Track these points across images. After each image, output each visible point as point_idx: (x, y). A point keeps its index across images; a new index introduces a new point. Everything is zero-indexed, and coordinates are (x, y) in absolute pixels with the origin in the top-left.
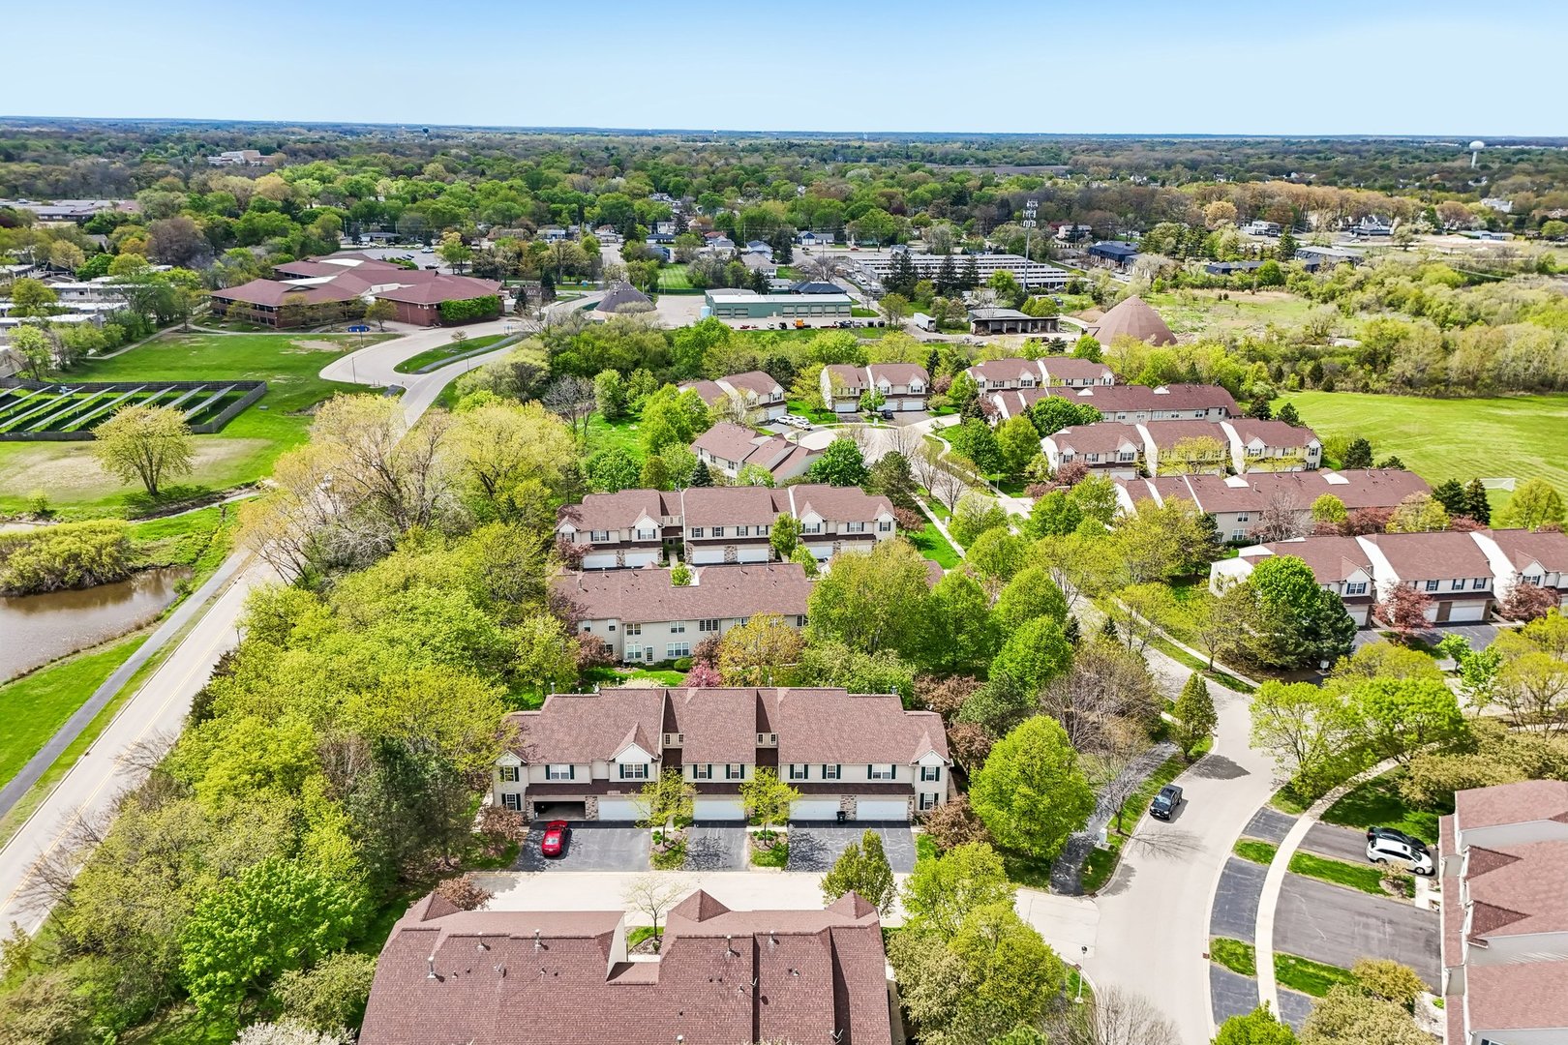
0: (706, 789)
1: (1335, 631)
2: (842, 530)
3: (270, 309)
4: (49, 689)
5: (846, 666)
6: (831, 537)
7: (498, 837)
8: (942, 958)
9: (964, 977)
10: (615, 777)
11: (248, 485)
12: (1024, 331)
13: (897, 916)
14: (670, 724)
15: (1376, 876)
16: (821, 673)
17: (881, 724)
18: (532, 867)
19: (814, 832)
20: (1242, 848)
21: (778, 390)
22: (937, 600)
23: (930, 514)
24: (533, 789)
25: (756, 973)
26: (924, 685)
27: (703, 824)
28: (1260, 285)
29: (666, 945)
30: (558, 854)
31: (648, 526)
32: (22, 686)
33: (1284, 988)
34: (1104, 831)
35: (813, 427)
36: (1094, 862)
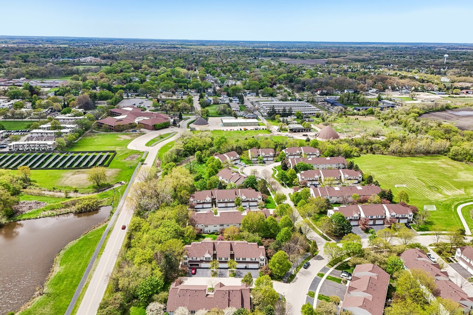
0: (221, 262)
1: (348, 228)
2: (250, 200)
3: (112, 126)
4: (92, 237)
5: (248, 236)
6: (248, 201)
7: (184, 270)
8: (260, 294)
9: (262, 298)
10: (204, 260)
11: (118, 183)
12: (302, 132)
13: (254, 286)
14: (214, 249)
15: (341, 280)
16: (243, 238)
17: (253, 250)
18: (190, 276)
19: (241, 270)
20: (318, 275)
21: (238, 156)
22: (267, 222)
23: (271, 193)
24: (190, 261)
25: (229, 296)
26: (263, 240)
27: (220, 268)
28: (368, 114)
29: (215, 291)
30: (195, 274)
31: (209, 199)
32: (86, 236)
33: (319, 300)
34: (293, 271)
35: (246, 165)
36: (291, 277)
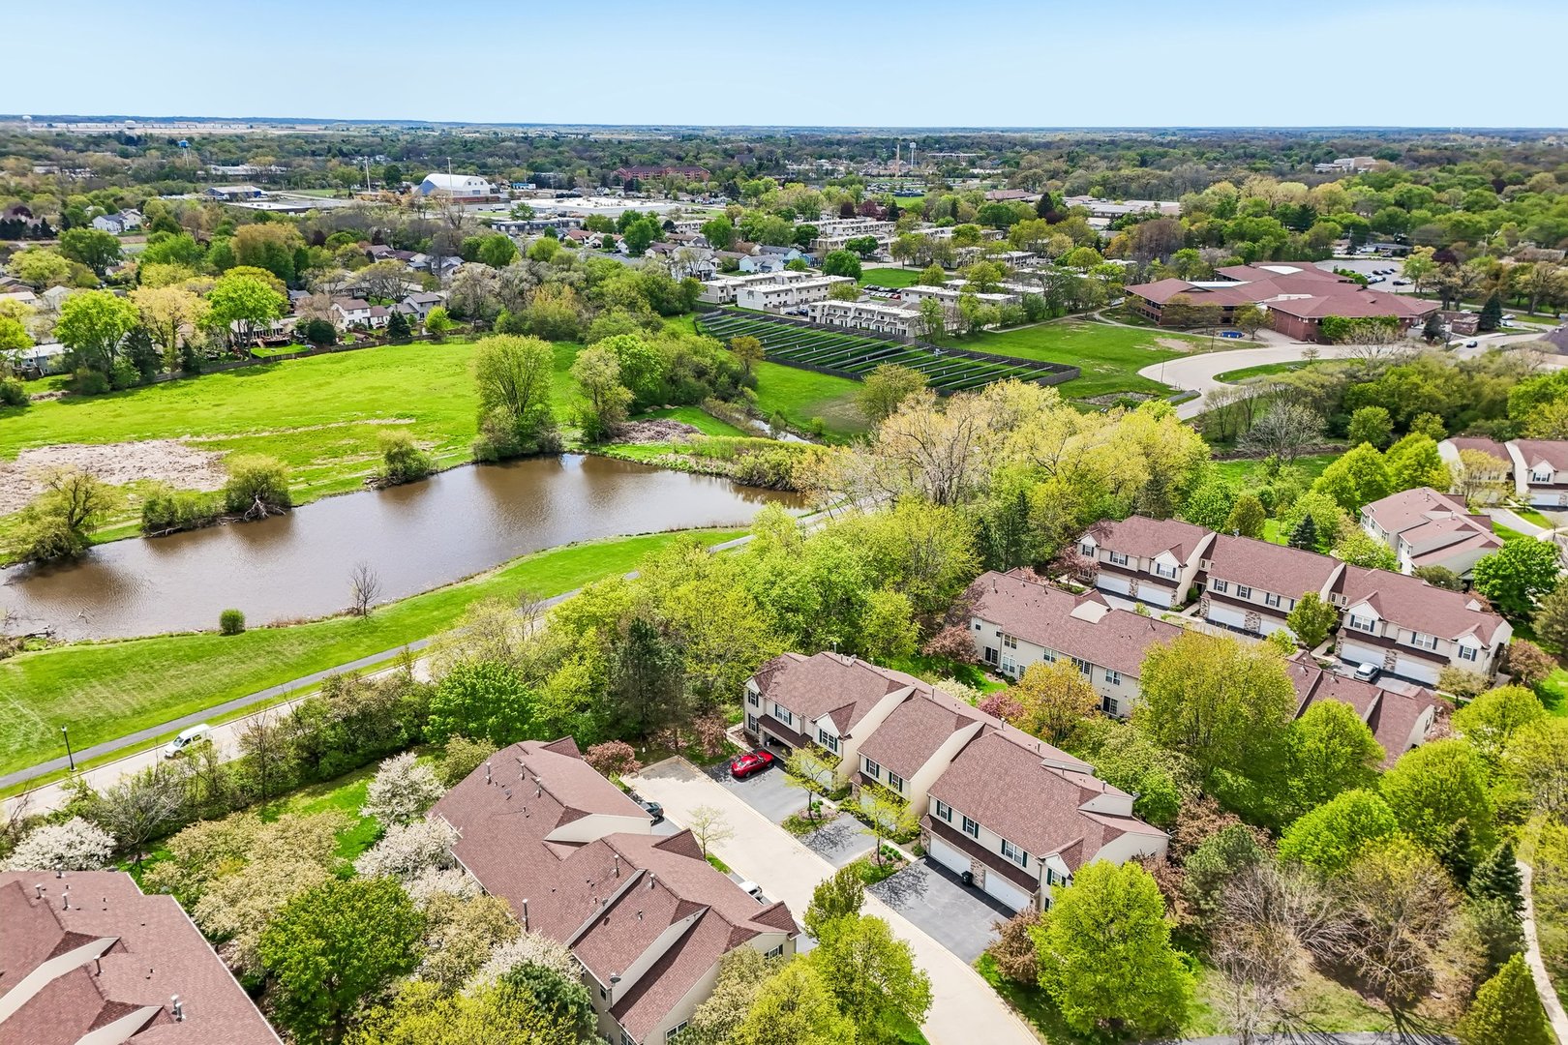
2: (1405, 639)
3: (1158, 306)
6: (1386, 643)
10: (816, 738)
17: (1046, 806)
18: (717, 775)
24: (764, 719)
26: (1197, 808)
30: (742, 776)
31: (1167, 563)
